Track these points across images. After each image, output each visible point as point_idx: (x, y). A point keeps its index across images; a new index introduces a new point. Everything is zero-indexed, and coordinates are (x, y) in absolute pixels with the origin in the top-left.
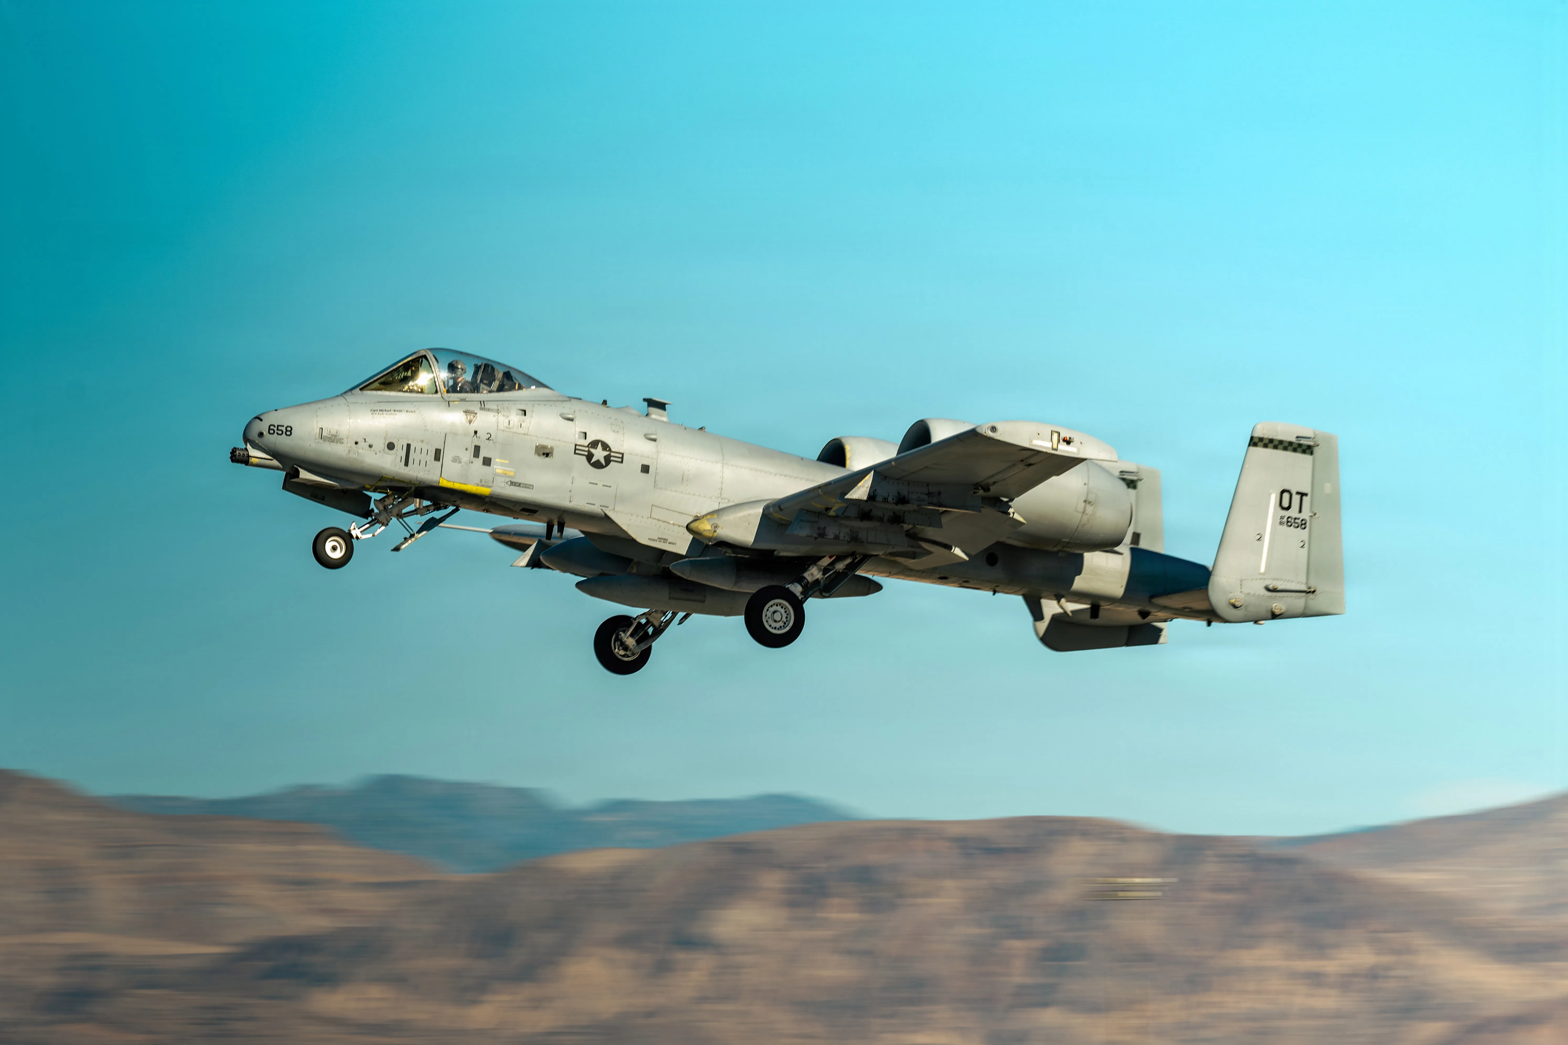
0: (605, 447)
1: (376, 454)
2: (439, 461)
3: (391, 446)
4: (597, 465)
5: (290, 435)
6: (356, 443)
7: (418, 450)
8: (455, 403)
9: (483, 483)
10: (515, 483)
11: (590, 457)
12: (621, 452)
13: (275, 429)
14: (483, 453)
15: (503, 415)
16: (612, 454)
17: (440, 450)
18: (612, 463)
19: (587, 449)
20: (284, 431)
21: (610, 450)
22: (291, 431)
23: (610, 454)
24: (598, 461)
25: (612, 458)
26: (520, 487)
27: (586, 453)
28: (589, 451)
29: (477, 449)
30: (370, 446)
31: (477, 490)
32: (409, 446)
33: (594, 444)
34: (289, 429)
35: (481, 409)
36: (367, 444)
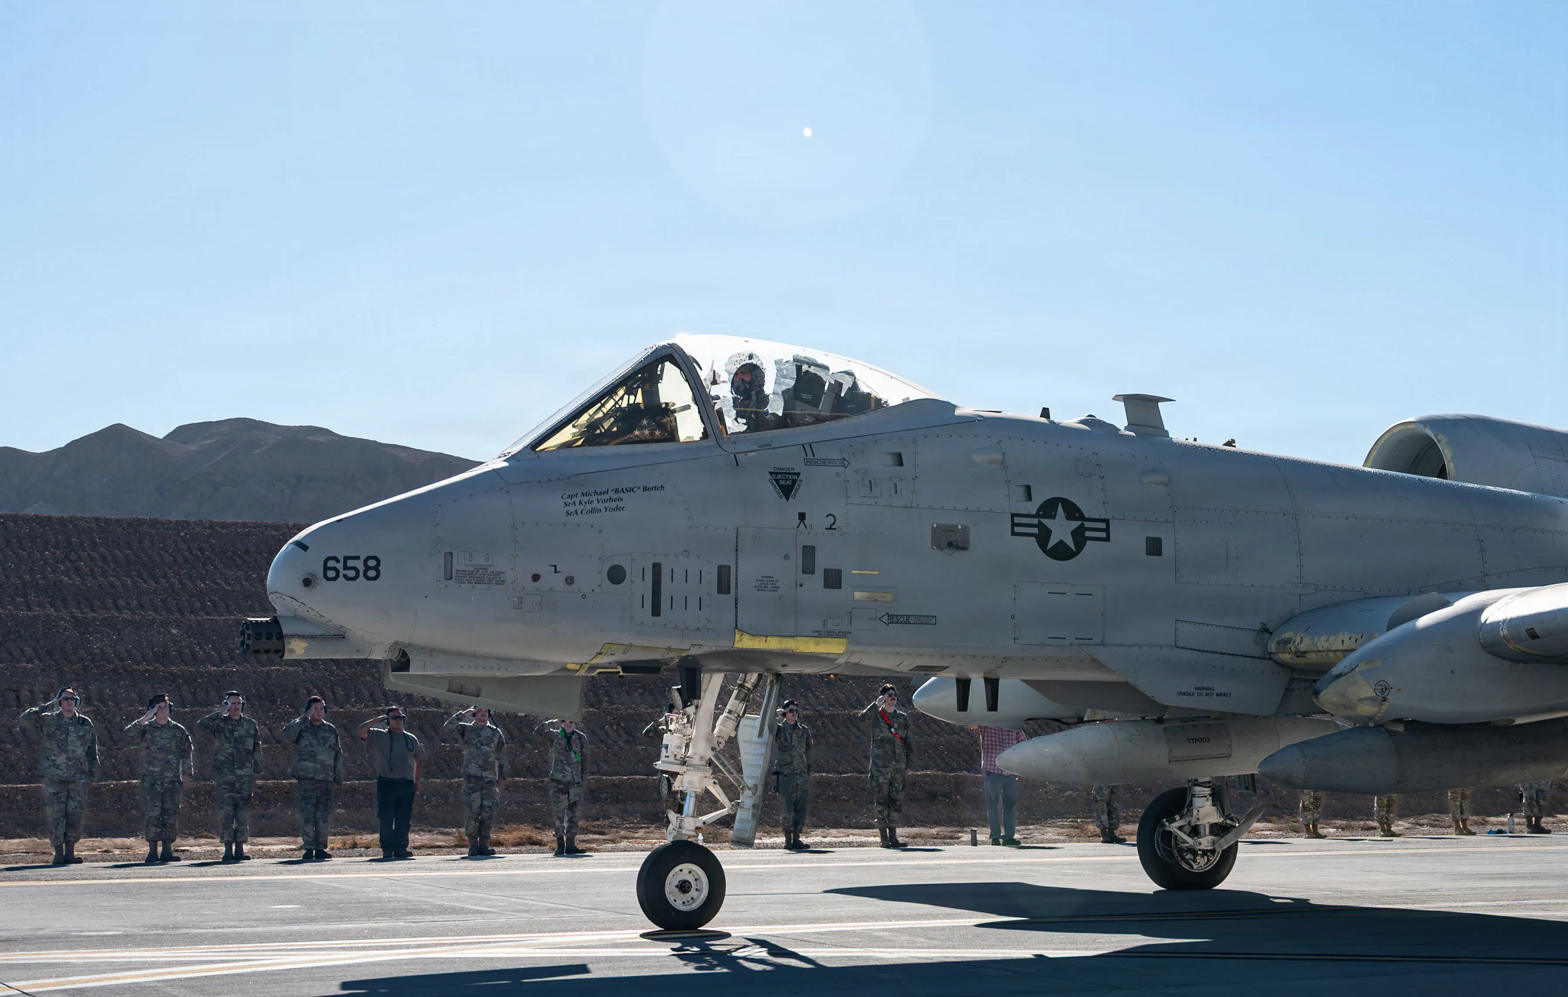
0: (1073, 511)
1: (584, 597)
2: (729, 593)
3: (616, 575)
4: (1061, 553)
5: (375, 578)
6: (536, 578)
7: (679, 576)
8: (750, 454)
9: (830, 626)
10: (897, 616)
11: (1043, 536)
12: (1104, 517)
13: (340, 567)
14: (822, 563)
15: (856, 471)
16: (1087, 524)
17: (729, 567)
18: (1089, 543)
19: (1035, 521)
20: (362, 569)
21: (1082, 517)
22: (376, 568)
23: (1083, 524)
24: (1061, 543)
25: (1088, 534)
26: (909, 623)
27: (1035, 531)
28: (1040, 526)
29: (809, 552)
30: (570, 581)
31: (818, 644)
32: (657, 568)
33: (1048, 508)
34: (372, 563)
35: (809, 462)
36: (561, 578)
